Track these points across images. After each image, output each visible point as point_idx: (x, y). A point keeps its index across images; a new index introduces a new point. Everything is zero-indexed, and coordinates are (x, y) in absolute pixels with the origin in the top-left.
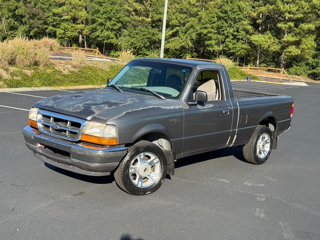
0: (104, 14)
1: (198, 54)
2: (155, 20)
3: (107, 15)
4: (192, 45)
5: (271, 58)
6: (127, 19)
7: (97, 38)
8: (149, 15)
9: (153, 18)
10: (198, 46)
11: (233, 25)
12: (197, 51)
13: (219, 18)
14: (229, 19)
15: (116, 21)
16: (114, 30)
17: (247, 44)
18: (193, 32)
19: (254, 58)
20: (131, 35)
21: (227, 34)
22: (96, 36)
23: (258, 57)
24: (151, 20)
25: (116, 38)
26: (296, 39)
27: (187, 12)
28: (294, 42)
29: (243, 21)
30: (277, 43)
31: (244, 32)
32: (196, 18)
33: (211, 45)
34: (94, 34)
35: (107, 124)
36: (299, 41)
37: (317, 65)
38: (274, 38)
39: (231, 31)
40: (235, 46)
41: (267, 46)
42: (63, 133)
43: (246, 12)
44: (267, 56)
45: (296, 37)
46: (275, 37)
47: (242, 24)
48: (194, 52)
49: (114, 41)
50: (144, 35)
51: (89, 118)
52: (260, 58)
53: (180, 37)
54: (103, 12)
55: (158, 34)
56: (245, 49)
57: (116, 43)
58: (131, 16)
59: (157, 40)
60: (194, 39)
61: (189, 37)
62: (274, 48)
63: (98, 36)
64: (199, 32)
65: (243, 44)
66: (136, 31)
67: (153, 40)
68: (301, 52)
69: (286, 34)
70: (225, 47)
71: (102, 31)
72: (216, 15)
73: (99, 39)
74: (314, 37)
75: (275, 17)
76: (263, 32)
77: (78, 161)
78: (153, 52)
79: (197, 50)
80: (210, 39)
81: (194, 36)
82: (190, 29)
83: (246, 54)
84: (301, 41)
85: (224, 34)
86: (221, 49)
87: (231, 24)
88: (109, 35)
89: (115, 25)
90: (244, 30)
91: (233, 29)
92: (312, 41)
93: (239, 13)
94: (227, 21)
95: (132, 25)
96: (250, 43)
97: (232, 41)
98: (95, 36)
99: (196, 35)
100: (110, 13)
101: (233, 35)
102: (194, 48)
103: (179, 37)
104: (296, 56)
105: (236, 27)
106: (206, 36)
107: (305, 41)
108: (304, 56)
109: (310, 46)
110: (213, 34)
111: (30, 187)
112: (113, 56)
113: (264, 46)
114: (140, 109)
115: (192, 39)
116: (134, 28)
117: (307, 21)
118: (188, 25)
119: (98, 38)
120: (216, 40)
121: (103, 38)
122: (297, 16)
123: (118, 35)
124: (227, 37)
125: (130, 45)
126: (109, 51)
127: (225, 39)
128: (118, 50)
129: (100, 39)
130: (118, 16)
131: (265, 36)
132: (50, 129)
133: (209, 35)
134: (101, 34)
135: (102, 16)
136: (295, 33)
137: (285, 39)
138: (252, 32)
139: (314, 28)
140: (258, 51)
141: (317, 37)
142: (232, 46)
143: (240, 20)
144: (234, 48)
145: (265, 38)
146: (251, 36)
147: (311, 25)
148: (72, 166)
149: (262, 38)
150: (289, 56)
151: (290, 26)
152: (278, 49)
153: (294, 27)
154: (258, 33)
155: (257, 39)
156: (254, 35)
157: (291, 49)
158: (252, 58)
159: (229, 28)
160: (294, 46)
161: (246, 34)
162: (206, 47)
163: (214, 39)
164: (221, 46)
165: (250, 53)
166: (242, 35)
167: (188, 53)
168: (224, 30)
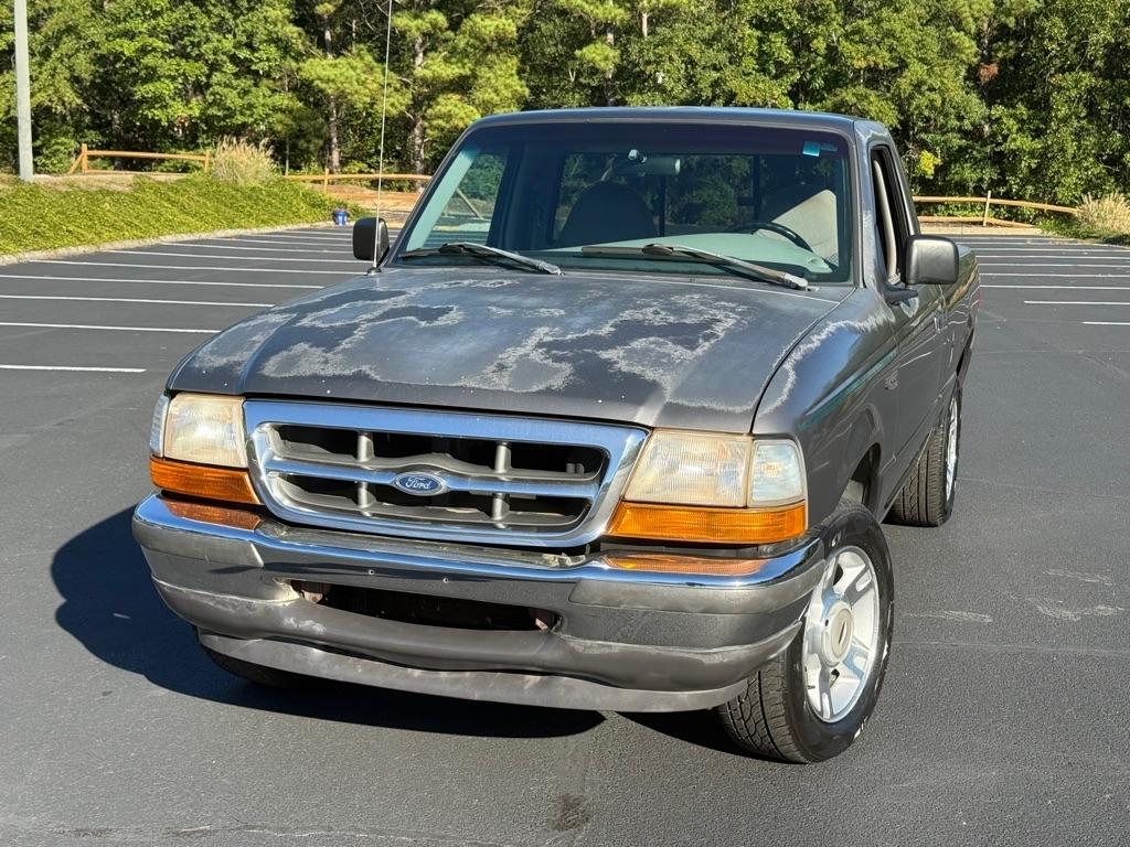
1: (104, 135)
4: (79, 101)
10: (103, 105)
11: (231, 22)
12: (101, 125)
17: (290, 95)
18: (78, 50)
19: (321, 142)
21: (212, 57)
23: (335, 140)
26: (462, 71)
28: (453, 81)
29: (266, 8)
30: (398, 86)
31: (273, 49)
33: (157, 100)
35: (757, 437)
36: (467, 77)
38: (384, 69)
39: (228, 44)
40: (250, 99)
41: (367, 100)
44: (363, 136)
45: (460, 65)
46: (385, 66)
47: (266, 19)
51: (645, 415)
52: (339, 142)
56: (283, 111)
60: (86, 76)
61: (64, 73)
62: (393, 105)
64: (104, 50)
65: (274, 91)
69: (421, 55)
70: (211, 105)
74: (514, 62)
76: (339, 47)
79: (101, 119)
80: (152, 75)
81: (84, 66)
82: (65, 39)
83: (292, 129)
84: (477, 77)
85: (200, 57)
86: (197, 113)
87: (223, 18)
90: (275, 41)
91: (230, 36)
92: (512, 75)
94: (206, 7)
96: (303, 89)
97: (235, 83)
99: (93, 62)
101: (234, 59)
102: (89, 114)
105: (244, 31)
106: (134, 64)
107: (489, 79)
109: (506, 93)
110: (162, 57)
113: (356, 96)
115: (75, 80)
117: (482, 9)
118: (50, 25)
120: (173, 79)
124: (214, 67)
127: (209, 76)
131: (352, 62)
132: (355, 501)
133: (148, 60)
136: (449, 48)
137: (419, 72)
138: (301, 47)
139: (515, 29)
140: (332, 116)
141: (522, 61)
142: (239, 102)
143: (252, 4)
144: (247, 109)
145: (354, 68)
146: (301, 64)
147: (504, 20)
148: (539, 677)
149: (344, 69)
150: (443, 130)
151: (434, 26)
152: (403, 108)
153: (447, 29)
154: (320, 52)
155: (330, 73)
156: (311, 60)
157: (449, 108)
158: (316, 145)
159: (216, 35)
160: (455, 97)
161: (283, 58)
162: (138, 108)
163: (169, 77)
164: (194, 101)
165: (305, 124)
166: (268, 60)
167: (65, 134)
168: (199, 43)
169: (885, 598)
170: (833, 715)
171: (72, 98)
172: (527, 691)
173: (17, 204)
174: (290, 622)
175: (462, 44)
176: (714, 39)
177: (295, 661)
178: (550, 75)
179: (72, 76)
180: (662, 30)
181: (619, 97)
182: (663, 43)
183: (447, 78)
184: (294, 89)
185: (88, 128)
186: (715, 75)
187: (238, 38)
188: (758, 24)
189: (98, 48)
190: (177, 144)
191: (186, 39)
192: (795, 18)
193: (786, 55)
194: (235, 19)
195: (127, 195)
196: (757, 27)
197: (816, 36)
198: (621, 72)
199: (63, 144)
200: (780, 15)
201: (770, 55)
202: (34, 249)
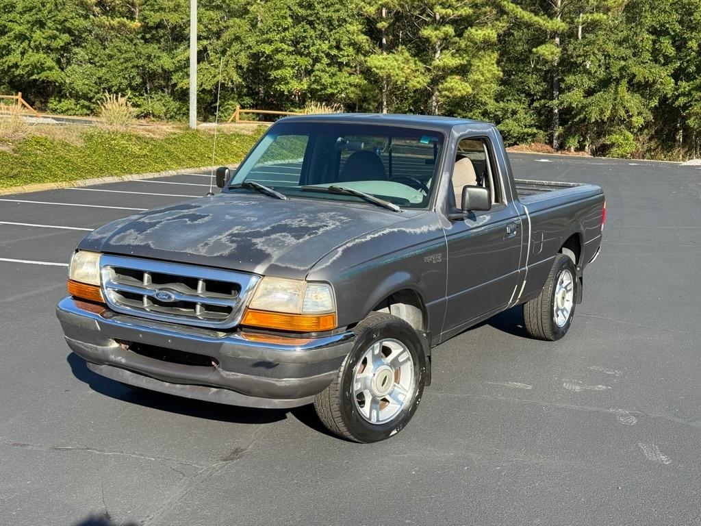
0: (25, 12)
1: (254, 99)
2: (151, 24)
3: (34, 15)
4: (240, 80)
5: (411, 104)
6: (83, 23)
7: (12, 70)
8: (133, 13)
9: (147, 21)
10: (254, 82)
11: (328, 33)
12: (252, 93)
13: (297, 19)
14: (318, 22)
15: (57, 29)
16: (52, 50)
17: (360, 76)
18: (241, 51)
19: (376, 104)
20: (97, 59)
21: (315, 54)
22: (11, 64)
23: (385, 103)
24: (141, 26)
25: (60, 68)
26: (462, 62)
27: (221, 7)
28: (457, 68)
29: (348, 25)
30: (423, 71)
31: (351, 49)
32: (244, 18)
33: (283, 80)
34: (6, 61)
35: (309, 282)
36: (465, 66)
37: (505, 114)
38: (416, 61)
39: (325, 47)
40: (336, 79)
41: (404, 79)
42: (181, 309)
43: (354, 5)
44: (402, 101)
45: (461, 58)
46: (416, 59)
47: (348, 31)
48: (246, 96)
49: (55, 75)
50: (127, 60)
51: (260, 269)
52: (387, 104)
53: (212, 62)
54: (23, 8)
55: (159, 57)
56: (355, 86)
57: (60, 80)
58: (91, 16)
59: (160, 71)
60: (245, 66)
61: (232, 64)
62: (418, 82)
63: (16, 66)
64: (254, 51)
65: (350, 74)
66: (107, 51)
67: (149, 71)
68: (473, 89)
69: (439, 52)
70: (314, 82)
71: (23, 53)
72: (289, 13)
73: (19, 72)
74: (496, 55)
75: (412, 15)
76: (390, 48)
77: (240, 376)
78: (151, 97)
79: (252, 90)
80: (281, 65)
81: (244, 60)
82: (234, 44)
83: (360, 96)
84: (471, 65)
85: (308, 55)
86: (305, 87)
87: (323, 32)
88: (43, 62)
89: (54, 37)
90: (353, 44)
91: (327, 42)
92: (493, 64)
93: (338, 6)
94: (314, 25)
95: (96, 38)
96: (367, 72)
97: (327, 69)
98: (8, 66)
99: (249, 57)
100: (40, 11)
101: (328, 55)
102: (246, 87)
103: (210, 64)
104: (462, 98)
105: (334, 39)
106: (271, 59)
107: (479, 66)
108: (478, 97)
109: (489, 75)
110: (287, 54)
111: (101, 451)
112: (54, 111)
113: (397, 77)
114: (369, 238)
115: (239, 67)
116: (102, 44)
117: (478, 23)
118: (226, 36)
119: (14, 69)
120: (293, 67)
121: (27, 69)
122: (460, 13)
123: (63, 60)
124: (317, 60)
125: (96, 83)
126: (43, 100)
127: (313, 65)
128: (67, 97)
129: (22, 72)
130: (60, 17)
131: (397, 57)
132: (143, 304)
133: (279, 56)
134: (22, 60)
135: (21, 18)
136: (456, 48)
137: (437, 62)
138: (367, 48)
139: (496, 36)
140: (384, 89)
141: (501, 55)
142: (329, 80)
143: (340, 23)
144: (334, 85)
145: (397, 61)
146: (367, 58)
147: (489, 31)
148: (216, 389)
149: (391, 61)
150: (448, 97)
151: (446, 34)
152: (425, 84)
153: (454, 36)
154: (380, 51)
155: (382, 63)
156: (373, 55)
157: (452, 84)
158: (373, 106)
159: (319, 42)
160: (457, 77)
161: (357, 54)
162: (273, 84)
163: (289, 66)
164: (305, 80)
165: (367, 94)
166: (348, 56)
167: (233, 99)
168: (309, 46)
169: (418, 366)
170: (378, 421)
171: (237, 79)
172: (210, 395)
173: (183, 141)
174: (112, 357)
175: (463, 46)
176: (624, 41)
177: (119, 376)
178: (518, 64)
179: (237, 66)
180: (591, 36)
181: (560, 77)
182: (589, 43)
183: (451, 66)
184: (362, 72)
185: (246, 95)
186: (623, 63)
187: (331, 43)
188: (654, 31)
189: (251, 49)
190: (294, 104)
191: (301, 44)
192: (678, 27)
193: (671, 51)
194: (330, 31)
195: (249, 136)
196: (652, 33)
197: (691, 39)
198: (562, 62)
199: (231, 105)
200: (667, 26)
201: (660, 51)
202: (187, 168)
